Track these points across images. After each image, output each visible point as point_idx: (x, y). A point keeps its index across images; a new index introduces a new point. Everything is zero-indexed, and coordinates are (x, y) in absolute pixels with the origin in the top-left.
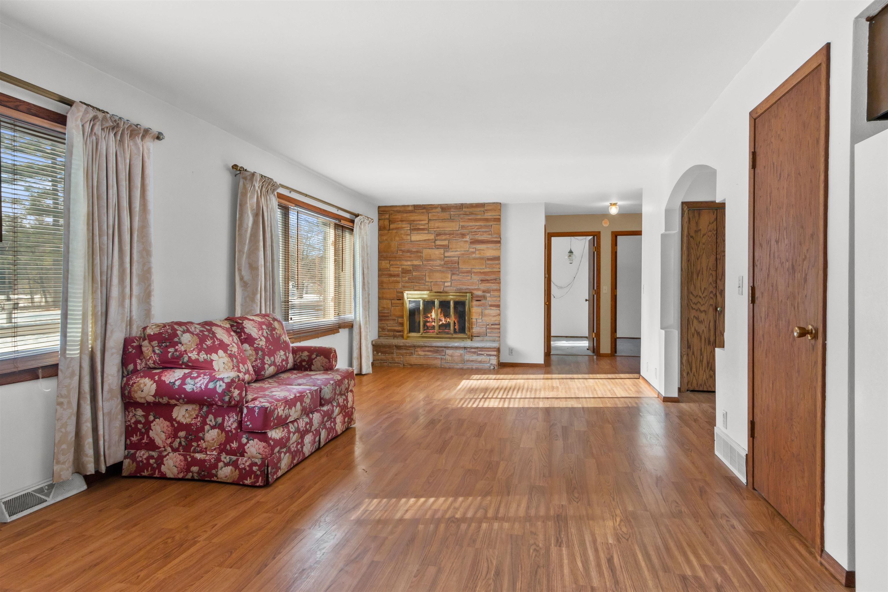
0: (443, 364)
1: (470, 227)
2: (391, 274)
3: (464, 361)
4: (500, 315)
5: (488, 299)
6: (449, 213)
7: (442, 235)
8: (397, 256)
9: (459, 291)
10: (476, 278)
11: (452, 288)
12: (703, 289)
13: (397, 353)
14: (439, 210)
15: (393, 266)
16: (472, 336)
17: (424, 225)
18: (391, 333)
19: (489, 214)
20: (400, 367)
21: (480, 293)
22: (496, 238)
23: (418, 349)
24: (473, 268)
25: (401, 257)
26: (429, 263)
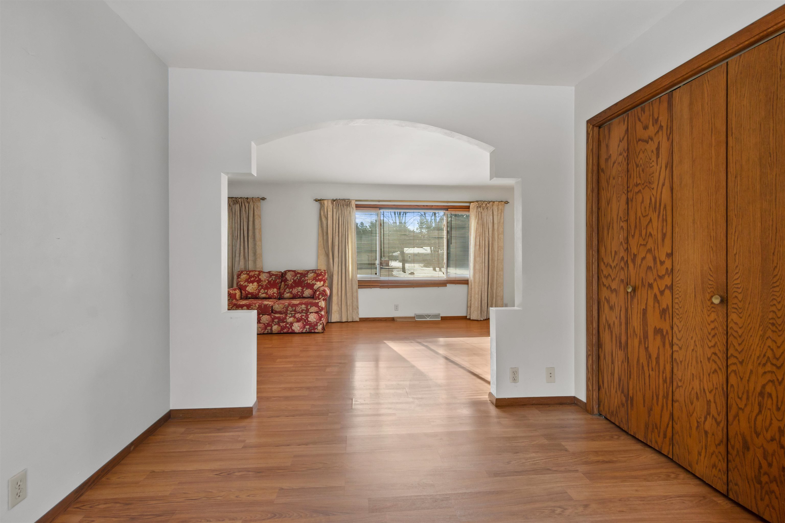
12: (613, 253)
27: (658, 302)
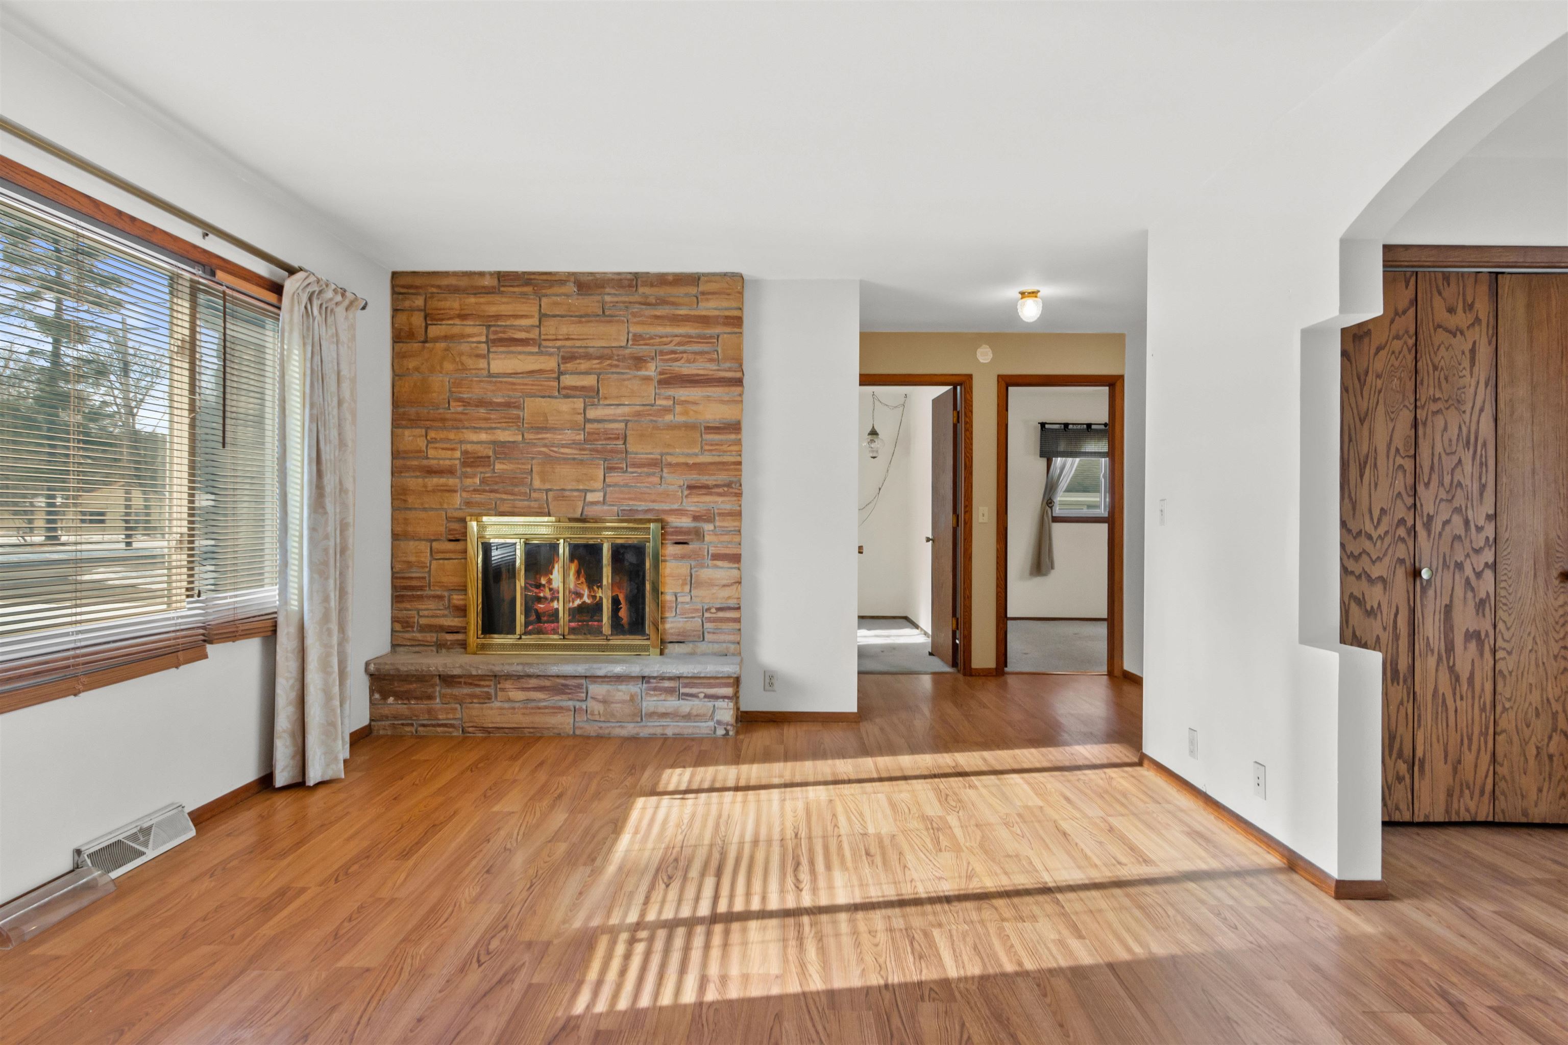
0: (581, 724)
1: (658, 340)
2: (429, 467)
3: (639, 716)
4: (740, 583)
5: (707, 538)
6: (599, 298)
7: (580, 357)
8: (448, 416)
9: (629, 517)
10: (675, 481)
11: (606, 508)
12: (1376, 513)
13: (443, 696)
14: (571, 288)
15: (437, 445)
16: (663, 642)
17: (527, 329)
18: (431, 637)
19: (712, 304)
20: (452, 738)
21: (685, 522)
22: (730, 370)
23: (508, 685)
24: (668, 454)
25: (460, 421)
26: (540, 436)
27: (1473, 590)
